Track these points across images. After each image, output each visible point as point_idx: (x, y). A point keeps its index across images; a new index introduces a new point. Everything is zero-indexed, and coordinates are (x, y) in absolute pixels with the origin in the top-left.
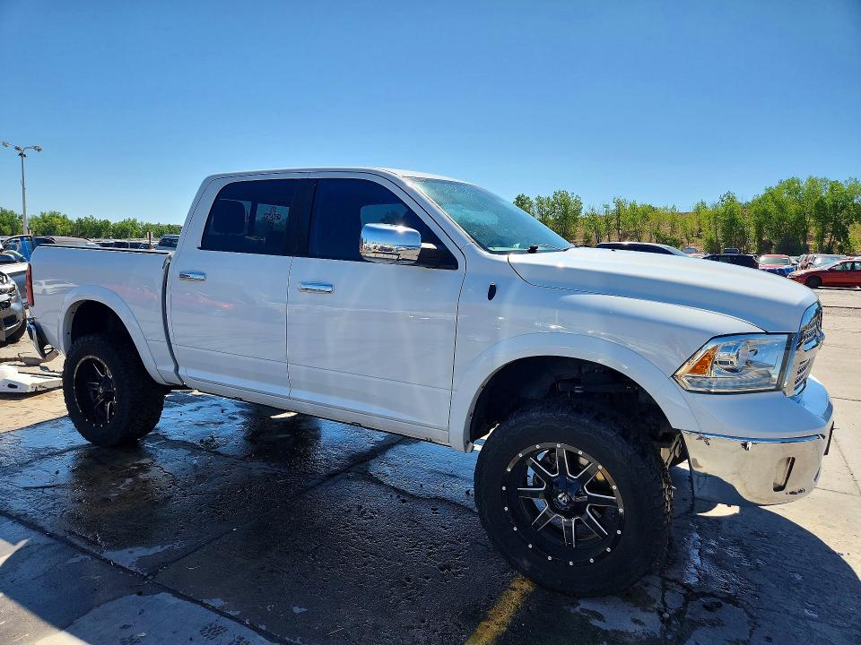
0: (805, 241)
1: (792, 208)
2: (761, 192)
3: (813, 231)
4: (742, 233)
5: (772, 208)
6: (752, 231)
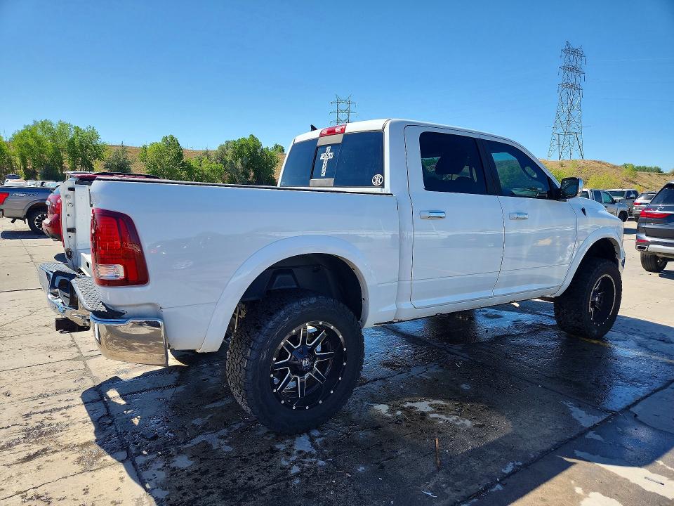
0: (62, 170)
1: (49, 143)
2: (21, 128)
3: (67, 164)
4: (10, 161)
5: (31, 142)
6: (18, 160)
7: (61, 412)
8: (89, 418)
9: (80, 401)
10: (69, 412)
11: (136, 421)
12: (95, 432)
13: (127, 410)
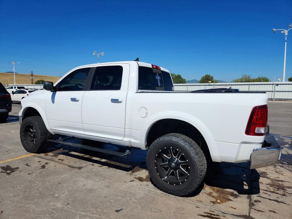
7: (269, 190)
8: (260, 183)
9: (261, 191)
10: (266, 189)
11: (245, 175)
12: (259, 178)
13: (245, 180)
